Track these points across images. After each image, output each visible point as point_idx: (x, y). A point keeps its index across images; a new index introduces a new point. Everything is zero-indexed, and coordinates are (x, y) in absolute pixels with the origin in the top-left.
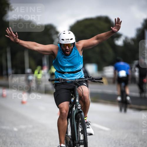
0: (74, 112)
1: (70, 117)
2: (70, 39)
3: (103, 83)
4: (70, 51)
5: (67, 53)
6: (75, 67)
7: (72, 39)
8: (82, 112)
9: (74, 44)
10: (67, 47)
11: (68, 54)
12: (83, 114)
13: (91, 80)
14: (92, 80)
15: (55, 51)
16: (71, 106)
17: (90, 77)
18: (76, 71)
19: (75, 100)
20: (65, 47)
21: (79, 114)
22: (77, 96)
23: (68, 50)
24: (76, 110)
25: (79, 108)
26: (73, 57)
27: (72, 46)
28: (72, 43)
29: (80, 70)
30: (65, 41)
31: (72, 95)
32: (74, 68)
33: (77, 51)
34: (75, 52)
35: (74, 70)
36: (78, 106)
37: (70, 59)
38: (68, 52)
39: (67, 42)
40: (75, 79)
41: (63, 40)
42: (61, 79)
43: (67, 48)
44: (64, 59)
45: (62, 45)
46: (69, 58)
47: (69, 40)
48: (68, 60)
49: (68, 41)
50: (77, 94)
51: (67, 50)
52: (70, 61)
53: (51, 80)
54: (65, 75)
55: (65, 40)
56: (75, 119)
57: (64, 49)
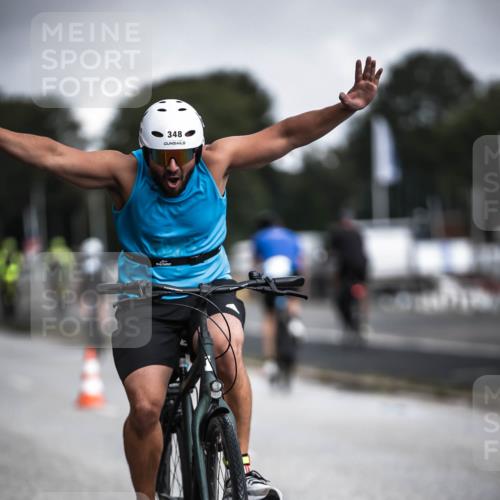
0: (194, 413)
1: (179, 431)
2: (183, 134)
3: (306, 298)
4: (182, 177)
5: (171, 185)
6: (196, 239)
7: (191, 133)
8: (227, 411)
9: (198, 151)
10: (173, 161)
11: (173, 189)
12: (230, 418)
13: (260, 287)
14: (267, 288)
15: (126, 177)
16: (184, 386)
17: (255, 274)
18: (201, 254)
19: (199, 364)
20: (166, 163)
21: (216, 421)
22: (208, 349)
23: (176, 176)
24: (204, 403)
25: (216, 395)
26: (194, 200)
27: (193, 162)
28: (193, 150)
29: (216, 251)
30: (166, 138)
31: (182, 343)
32: (194, 243)
33: (207, 180)
34: (201, 183)
35: (194, 250)
36: (212, 390)
37: (181, 209)
38: (174, 181)
39: (174, 143)
40: (200, 286)
41: (158, 134)
42: (143, 284)
43: (174, 166)
44: (160, 209)
45: (154, 153)
46: (179, 204)
47: (180, 134)
49: (177, 139)
50: (208, 342)
51: (171, 173)
52: (181, 214)
53: (105, 289)
55: (166, 135)
56: (201, 439)
57: (161, 169)
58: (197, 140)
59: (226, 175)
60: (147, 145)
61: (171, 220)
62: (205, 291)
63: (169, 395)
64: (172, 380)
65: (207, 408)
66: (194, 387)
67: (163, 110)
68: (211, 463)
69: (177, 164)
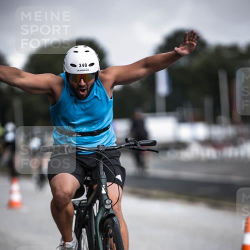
0: (96, 218)
1: (87, 227)
2: (88, 65)
3: (157, 152)
4: (87, 89)
5: (82, 93)
6: (95, 122)
7: (92, 64)
8: (115, 216)
9: (96, 74)
10: (82, 81)
11: (83, 95)
12: (115, 219)
13: (132, 147)
14: (136, 147)
16: (89, 202)
17: (129, 139)
18: (98, 130)
20: (78, 80)
21: (108, 220)
22: (104, 181)
23: (84, 88)
24: (101, 211)
25: (107, 207)
27: (93, 80)
28: (94, 73)
29: (107, 128)
30: (78, 67)
31: (88, 178)
32: (94, 124)
33: (102, 90)
35: (94, 128)
36: (106, 204)
37: (87, 106)
38: (83, 91)
39: (83, 70)
40: (98, 146)
41: (74, 65)
42: (67, 146)
43: (83, 83)
46: (86, 103)
47: (86, 65)
48: (83, 107)
49: (84, 68)
50: (103, 177)
51: (81, 86)
52: (87, 109)
53: (45, 150)
55: (78, 66)
56: (100, 232)
57: (75, 85)
58: (96, 68)
60: (68, 71)
61: (81, 112)
62: (101, 149)
65: (103, 214)
66: (95, 202)
67: (77, 52)
69: (85, 81)
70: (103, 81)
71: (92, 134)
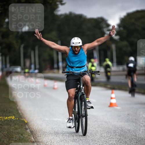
7: (79, 43)
9: (81, 46)
10: (76, 48)
12: (85, 96)
19: (80, 86)
21: (82, 96)
22: (82, 83)
25: (83, 92)
27: (80, 48)
29: (84, 66)
30: (75, 44)
31: (78, 83)
38: (77, 52)
40: (80, 72)
41: (73, 43)
42: (70, 72)
43: (76, 49)
49: (77, 44)
51: (76, 50)
54: (74, 69)
55: (75, 43)
57: (74, 50)
58: (81, 44)
59: (86, 51)
60: (72, 45)
63: (76, 92)
64: (76, 90)
68: (81, 103)
69: (77, 48)
70: (83, 48)
71: (80, 67)
